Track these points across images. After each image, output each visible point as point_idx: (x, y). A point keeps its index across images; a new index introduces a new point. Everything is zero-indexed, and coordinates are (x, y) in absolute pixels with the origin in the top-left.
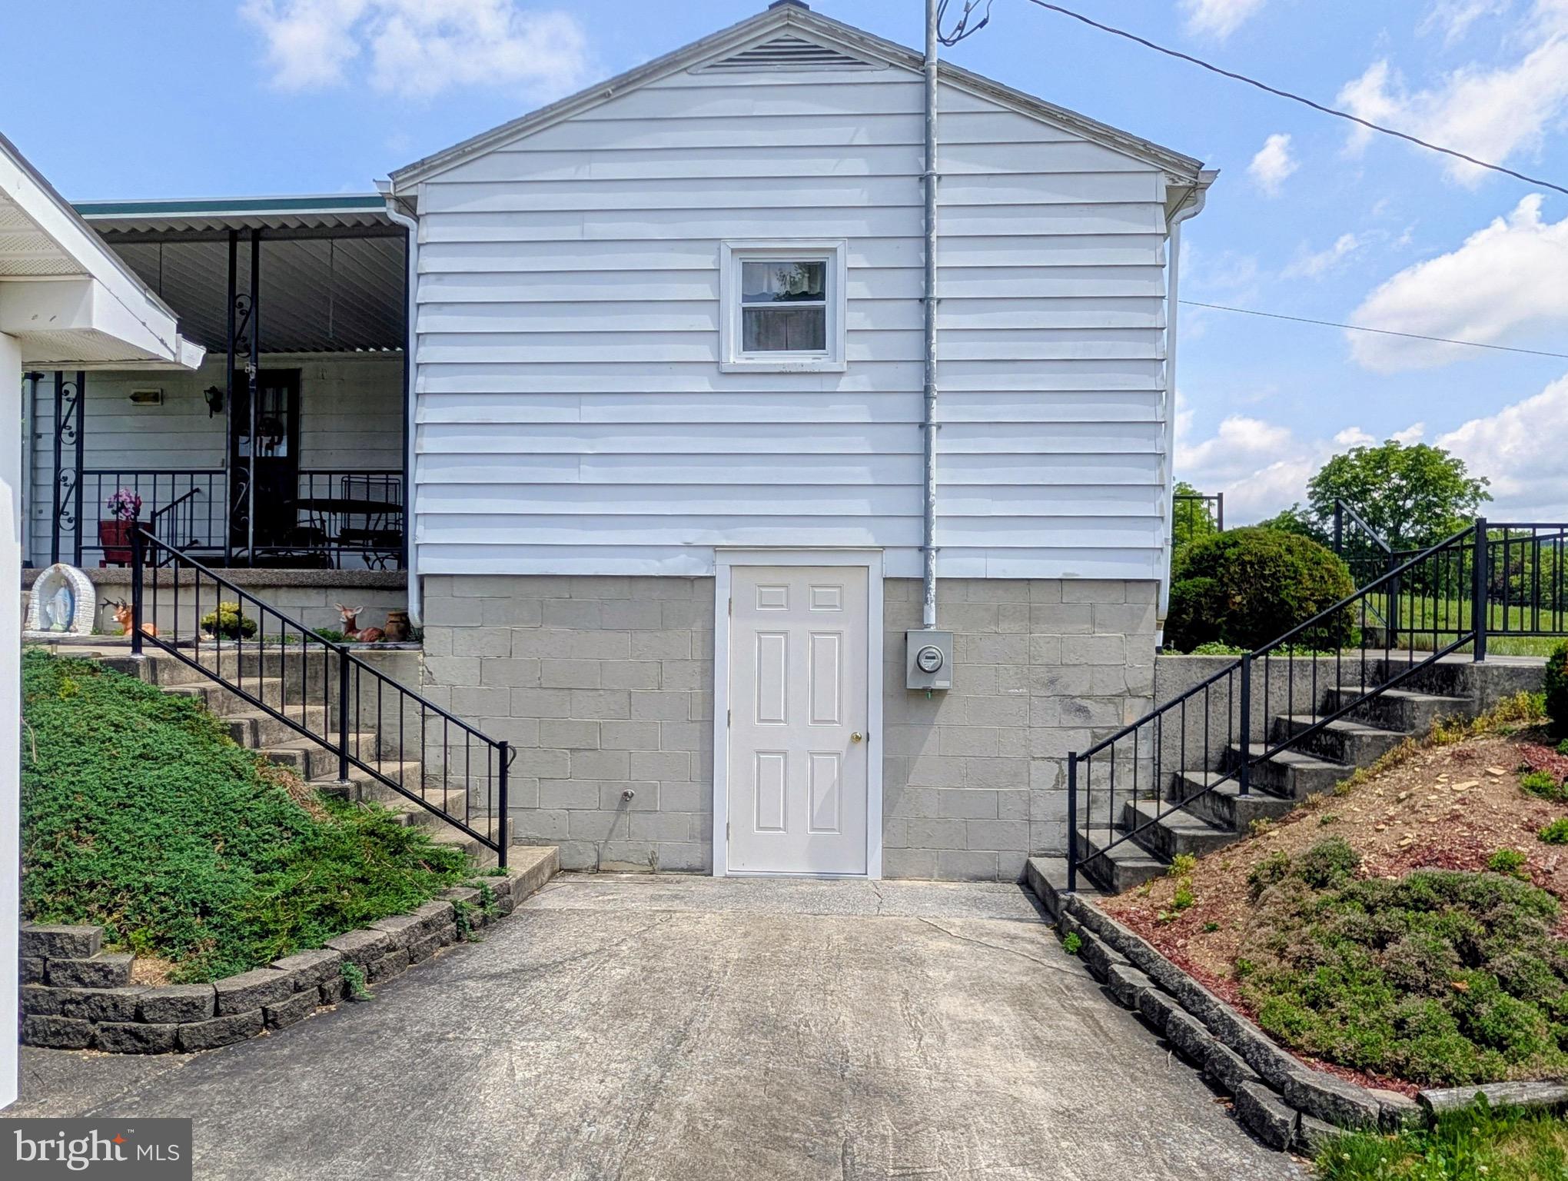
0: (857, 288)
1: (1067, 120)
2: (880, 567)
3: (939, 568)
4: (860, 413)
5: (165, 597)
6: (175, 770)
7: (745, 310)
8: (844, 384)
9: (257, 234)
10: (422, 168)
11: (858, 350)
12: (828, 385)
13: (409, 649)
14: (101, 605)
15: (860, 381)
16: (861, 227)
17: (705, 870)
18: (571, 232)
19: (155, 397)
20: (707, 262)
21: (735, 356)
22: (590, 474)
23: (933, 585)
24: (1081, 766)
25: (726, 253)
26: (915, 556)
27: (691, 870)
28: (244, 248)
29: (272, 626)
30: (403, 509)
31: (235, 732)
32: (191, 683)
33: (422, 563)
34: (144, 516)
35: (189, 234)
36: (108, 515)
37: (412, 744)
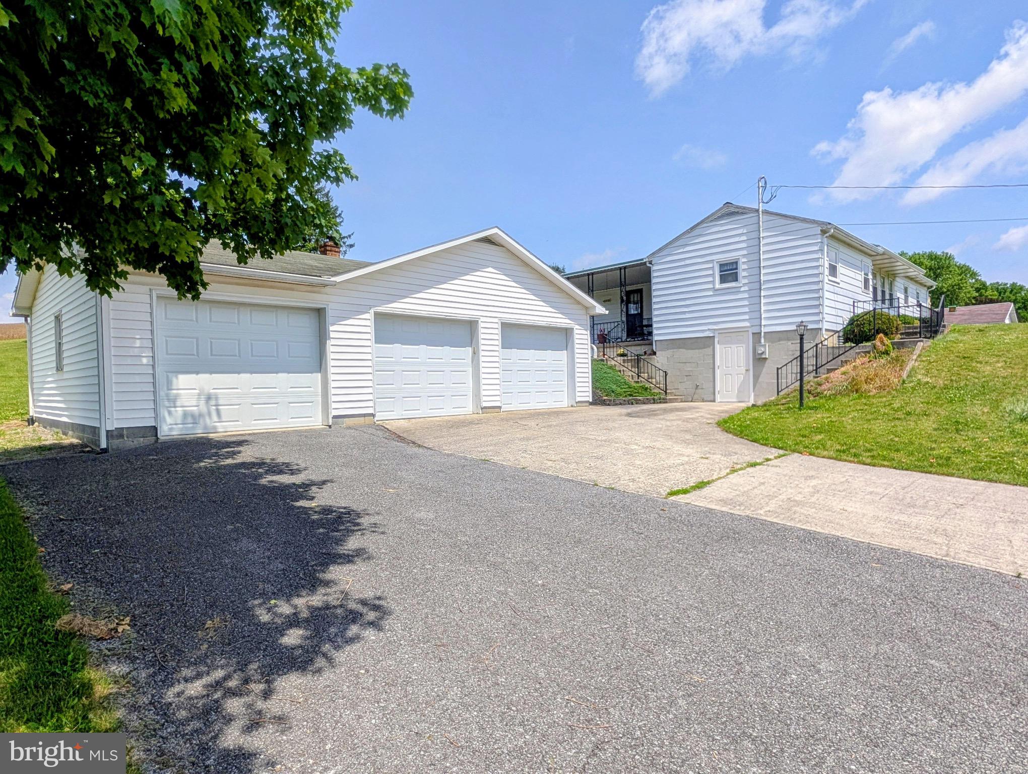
0: (745, 267)
1: (794, 218)
2: (751, 331)
3: (764, 330)
4: (746, 295)
5: (608, 349)
6: (609, 375)
7: (721, 275)
8: (742, 289)
9: (625, 268)
10: (653, 254)
11: (746, 281)
12: (738, 290)
13: (654, 357)
14: (598, 352)
15: (746, 288)
16: (745, 252)
17: (714, 401)
18: (683, 263)
19: (609, 300)
20: (711, 265)
21: (718, 285)
22: (688, 316)
23: (763, 334)
24: (780, 371)
25: (715, 263)
26: (758, 327)
27: (711, 401)
28: (623, 271)
29: (629, 354)
30: (651, 326)
31: (620, 371)
32: (613, 363)
33: (656, 338)
34: (606, 332)
35: (611, 270)
36: (599, 333)
37: (654, 376)
